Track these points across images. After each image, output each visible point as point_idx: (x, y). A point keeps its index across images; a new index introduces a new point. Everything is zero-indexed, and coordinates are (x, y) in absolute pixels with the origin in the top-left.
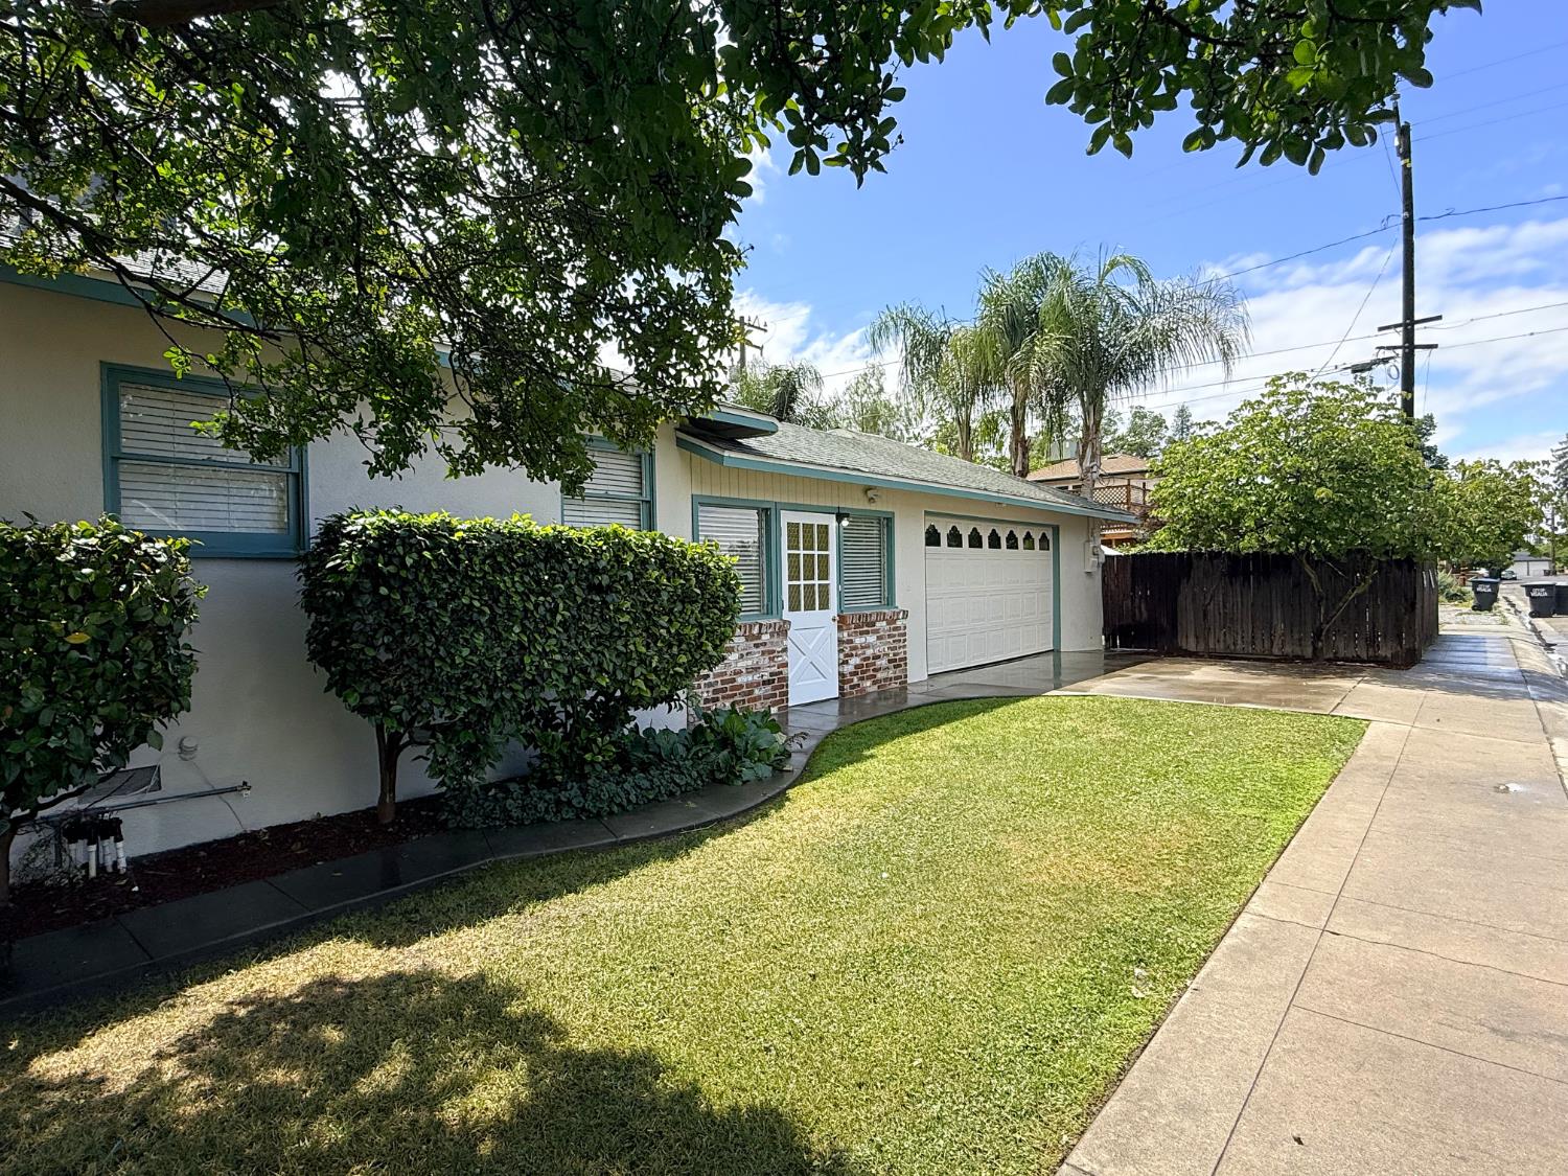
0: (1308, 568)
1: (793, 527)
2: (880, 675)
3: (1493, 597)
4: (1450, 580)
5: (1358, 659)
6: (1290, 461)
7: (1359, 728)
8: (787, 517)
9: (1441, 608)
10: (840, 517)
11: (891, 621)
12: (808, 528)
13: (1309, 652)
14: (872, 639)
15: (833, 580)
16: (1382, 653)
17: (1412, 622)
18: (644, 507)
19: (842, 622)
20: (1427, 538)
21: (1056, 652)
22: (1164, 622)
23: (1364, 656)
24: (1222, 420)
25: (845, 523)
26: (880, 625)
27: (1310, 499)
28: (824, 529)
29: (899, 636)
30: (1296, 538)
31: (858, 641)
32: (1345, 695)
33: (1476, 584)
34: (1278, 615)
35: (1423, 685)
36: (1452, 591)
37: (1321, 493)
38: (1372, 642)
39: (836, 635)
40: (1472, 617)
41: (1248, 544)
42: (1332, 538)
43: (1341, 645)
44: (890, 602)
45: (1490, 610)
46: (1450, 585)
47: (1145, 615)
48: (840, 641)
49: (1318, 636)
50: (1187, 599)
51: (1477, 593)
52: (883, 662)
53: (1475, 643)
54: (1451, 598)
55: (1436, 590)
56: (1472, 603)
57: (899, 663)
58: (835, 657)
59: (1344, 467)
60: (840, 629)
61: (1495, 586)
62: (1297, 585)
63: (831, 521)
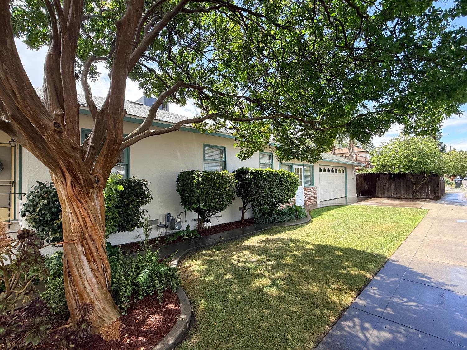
0: (411, 177)
1: (295, 169)
2: (312, 201)
3: (461, 184)
4: (448, 179)
5: (424, 198)
6: (406, 152)
7: (427, 211)
8: (295, 167)
9: (445, 187)
10: (304, 166)
11: (314, 189)
12: (298, 169)
13: (411, 197)
14: (310, 193)
15: (303, 180)
16: (430, 197)
17: (438, 189)
18: (271, 165)
19: (305, 189)
20: (441, 169)
21: (346, 197)
22: (373, 190)
23: (426, 198)
24: (388, 141)
25: (305, 167)
26: (312, 190)
27: (412, 161)
28: (301, 169)
29: (315, 192)
30: (407, 169)
31: (308, 193)
32: (422, 205)
33: (455, 180)
34: (402, 188)
35: (441, 203)
36: (449, 182)
37: (414, 159)
38: (428, 194)
39: (303, 192)
40: (454, 189)
41: (397, 171)
42: (417, 169)
43: (420, 195)
44: (313, 185)
45: (460, 187)
46: (448, 181)
47: (367, 188)
48: (304, 193)
49: (414, 193)
50: (378, 184)
51: (456, 183)
52: (312, 198)
53: (455, 195)
54: (448, 184)
55: (444, 182)
56: (455, 186)
57: (315, 198)
58: (303, 197)
59: (419, 153)
60: (304, 190)
61: (461, 181)
62: (407, 181)
63: (302, 167)
